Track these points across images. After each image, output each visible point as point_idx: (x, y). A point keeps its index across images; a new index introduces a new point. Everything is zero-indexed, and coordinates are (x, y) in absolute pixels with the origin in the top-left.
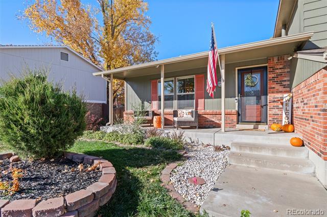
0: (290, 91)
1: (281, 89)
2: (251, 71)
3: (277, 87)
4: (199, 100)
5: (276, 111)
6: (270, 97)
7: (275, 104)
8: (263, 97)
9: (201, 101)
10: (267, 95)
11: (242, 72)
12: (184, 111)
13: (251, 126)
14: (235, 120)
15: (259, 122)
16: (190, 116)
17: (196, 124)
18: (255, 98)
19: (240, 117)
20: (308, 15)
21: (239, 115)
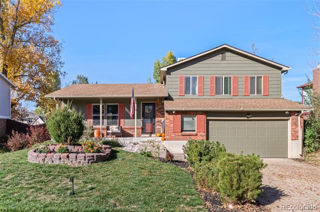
0: (164, 117)
1: (161, 116)
2: (148, 104)
3: (159, 114)
4: (121, 120)
5: (158, 127)
6: (157, 119)
7: (159, 123)
8: (154, 119)
9: (122, 121)
10: (155, 118)
11: (144, 105)
12: (114, 126)
13: (149, 135)
14: (141, 132)
15: (151, 133)
16: (117, 130)
17: (121, 135)
18: (150, 120)
19: (143, 130)
20: (169, 86)
21: (142, 129)
